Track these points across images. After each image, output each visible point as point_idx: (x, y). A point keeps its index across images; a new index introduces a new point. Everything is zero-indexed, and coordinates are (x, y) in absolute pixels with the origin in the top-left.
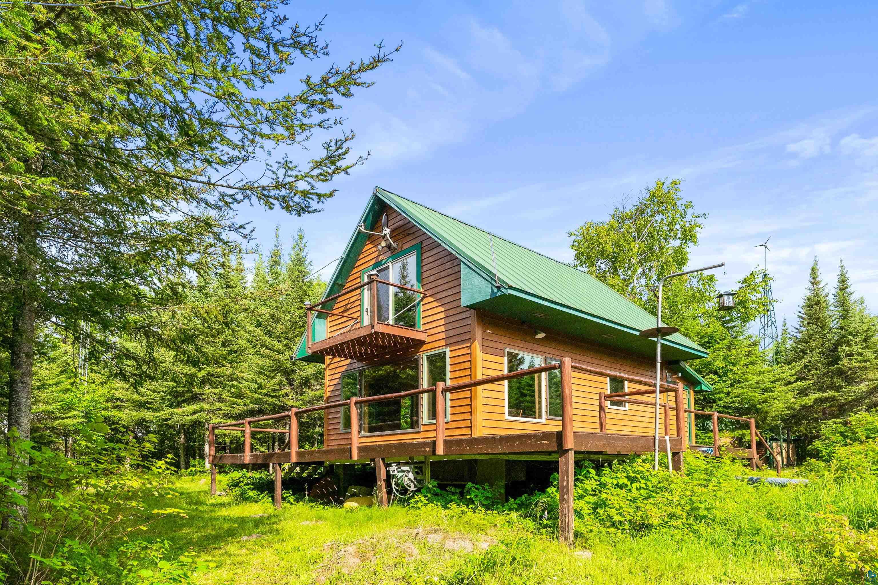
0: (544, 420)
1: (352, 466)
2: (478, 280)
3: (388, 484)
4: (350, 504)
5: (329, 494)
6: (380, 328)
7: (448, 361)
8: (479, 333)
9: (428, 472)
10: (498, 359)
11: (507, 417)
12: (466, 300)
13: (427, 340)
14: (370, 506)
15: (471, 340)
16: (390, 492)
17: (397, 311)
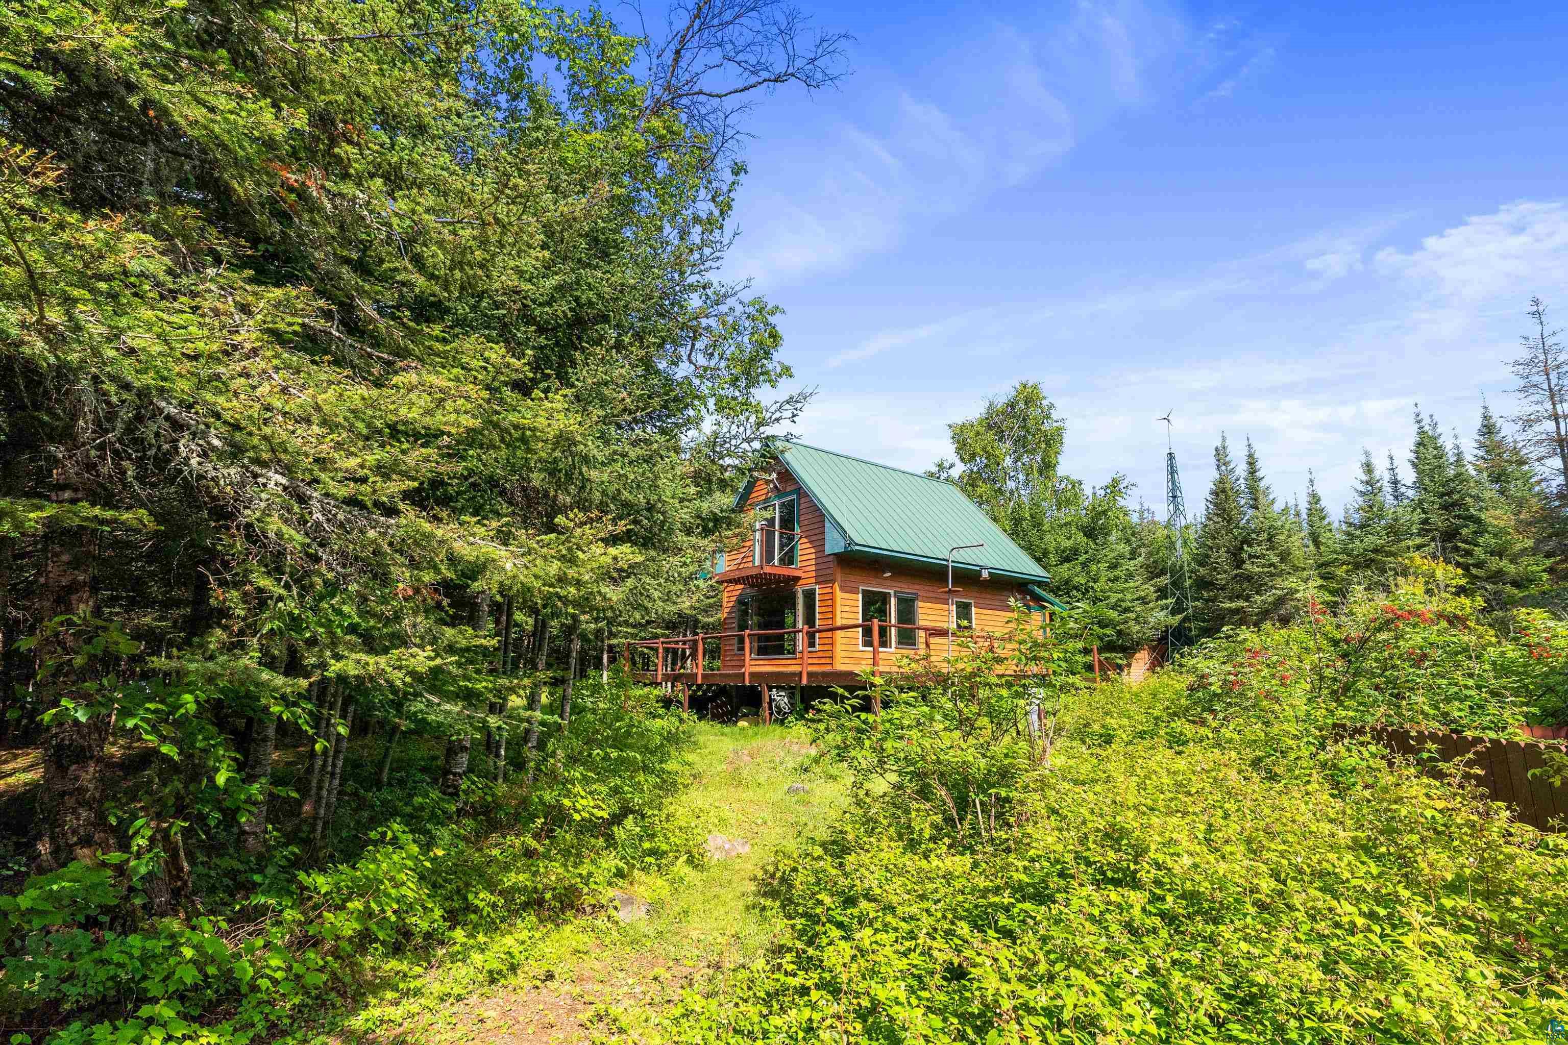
0: (893, 649)
1: (744, 686)
2: (836, 535)
3: (770, 708)
4: (743, 724)
5: (724, 714)
6: (767, 569)
7: (817, 598)
8: (839, 577)
9: (798, 697)
10: (853, 596)
11: (861, 648)
12: (828, 550)
13: (803, 575)
14: (757, 724)
15: (833, 581)
16: (771, 714)
17: (781, 549)
